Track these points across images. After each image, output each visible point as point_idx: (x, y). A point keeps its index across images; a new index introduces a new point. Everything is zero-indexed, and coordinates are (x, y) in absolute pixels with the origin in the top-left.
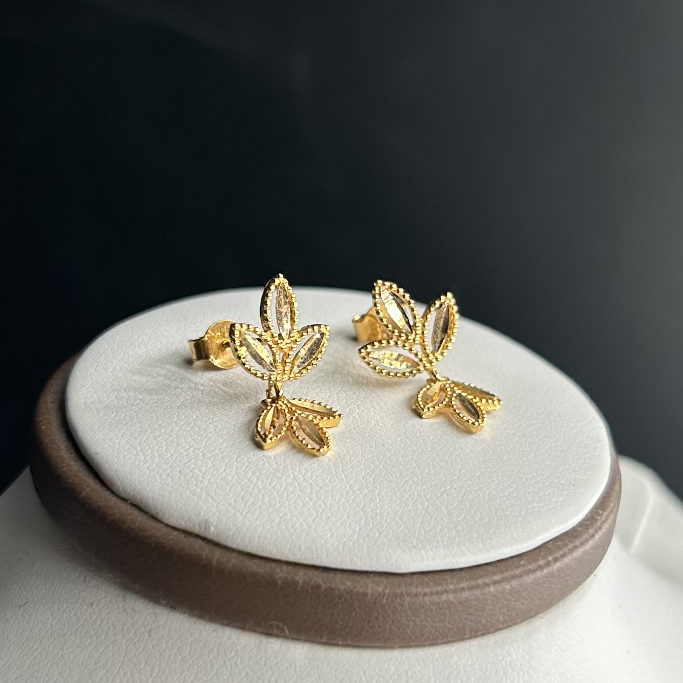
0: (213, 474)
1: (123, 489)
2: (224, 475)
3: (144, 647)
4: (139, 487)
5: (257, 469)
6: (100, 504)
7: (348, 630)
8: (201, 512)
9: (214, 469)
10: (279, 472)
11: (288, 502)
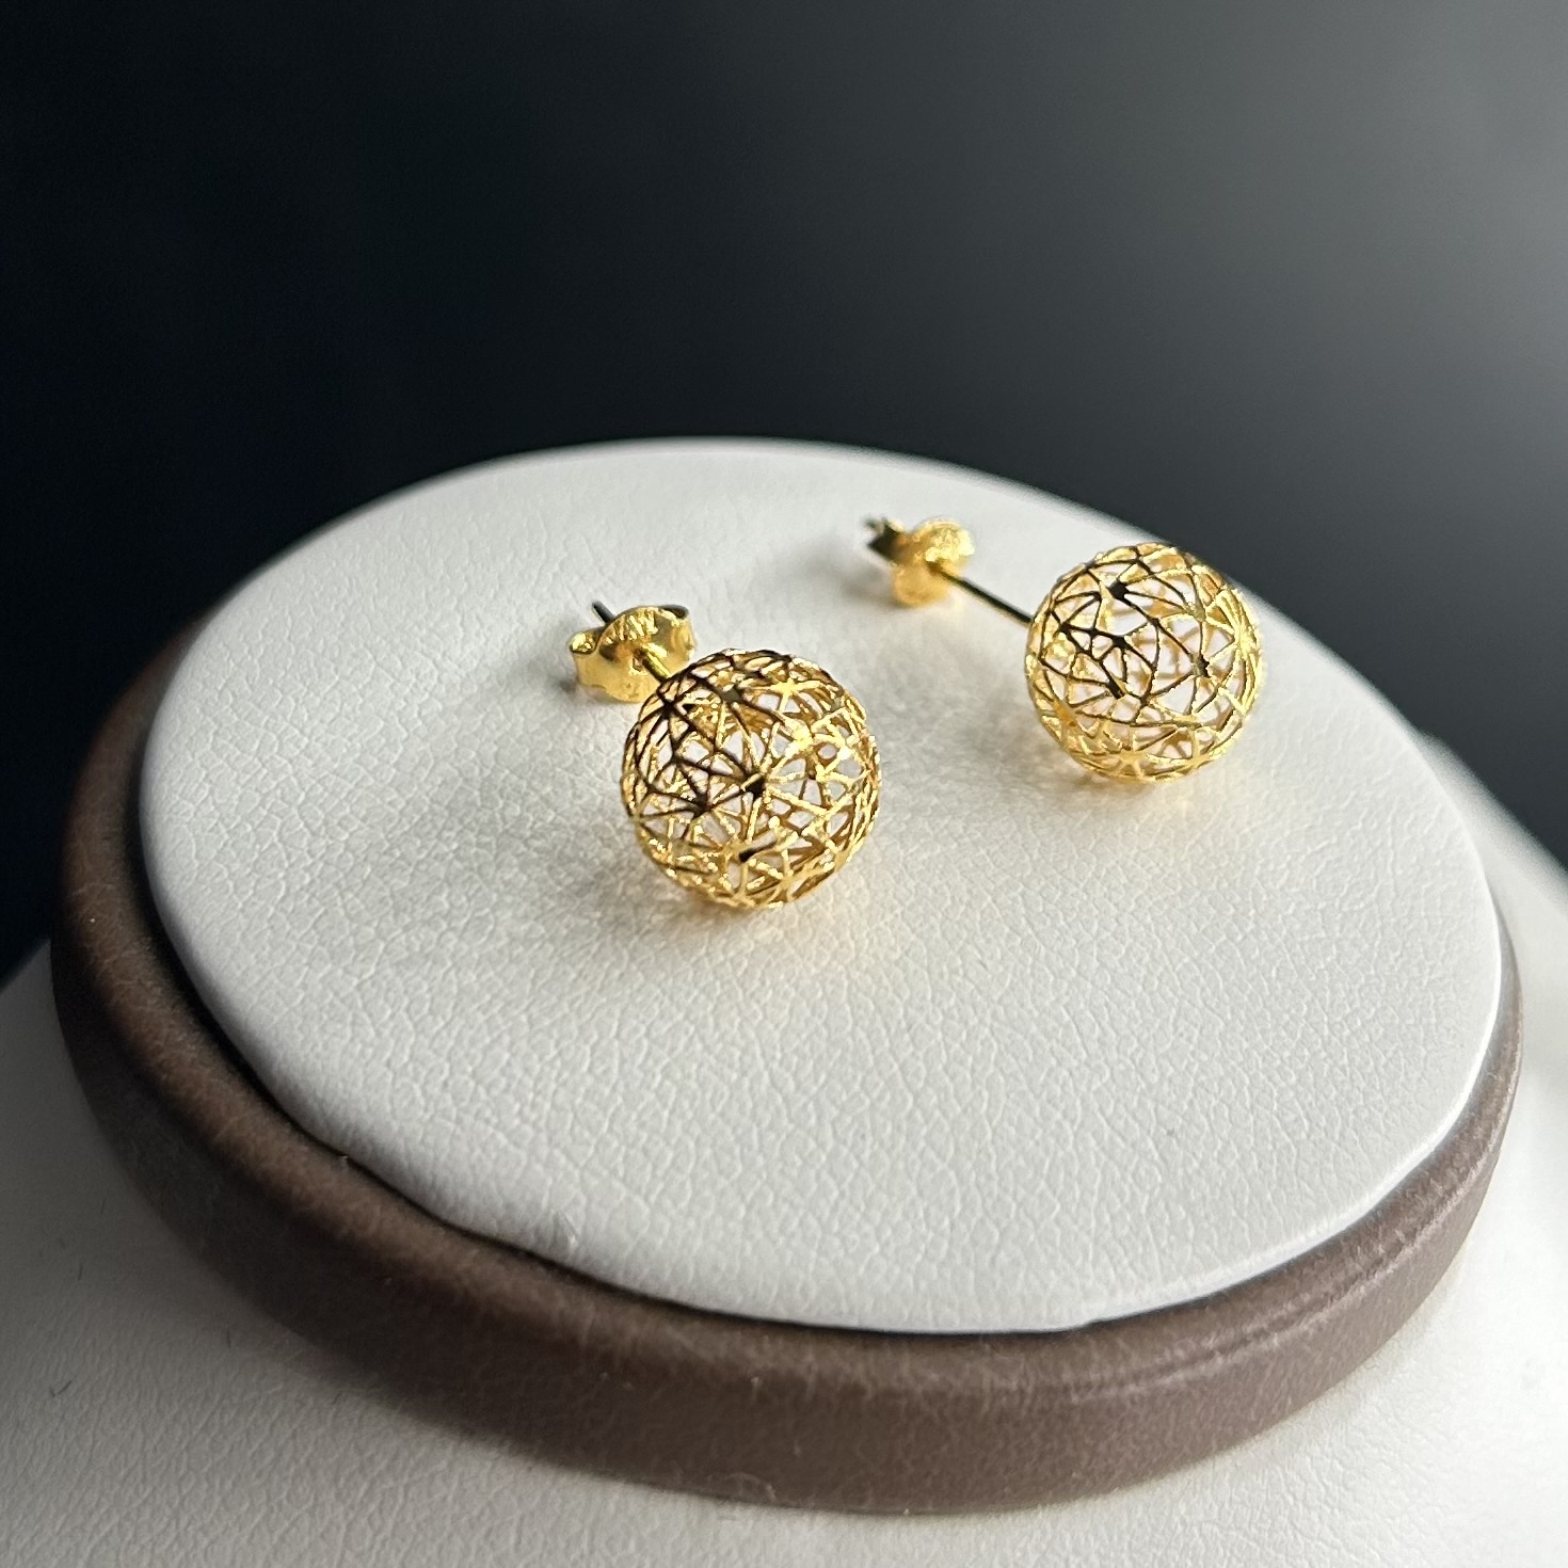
1: (327, 1121)
4: (370, 1120)
6: (266, 1165)
7: (929, 1482)
8: (541, 1196)
9: (565, 1064)
10: (731, 1066)
11: (765, 1156)
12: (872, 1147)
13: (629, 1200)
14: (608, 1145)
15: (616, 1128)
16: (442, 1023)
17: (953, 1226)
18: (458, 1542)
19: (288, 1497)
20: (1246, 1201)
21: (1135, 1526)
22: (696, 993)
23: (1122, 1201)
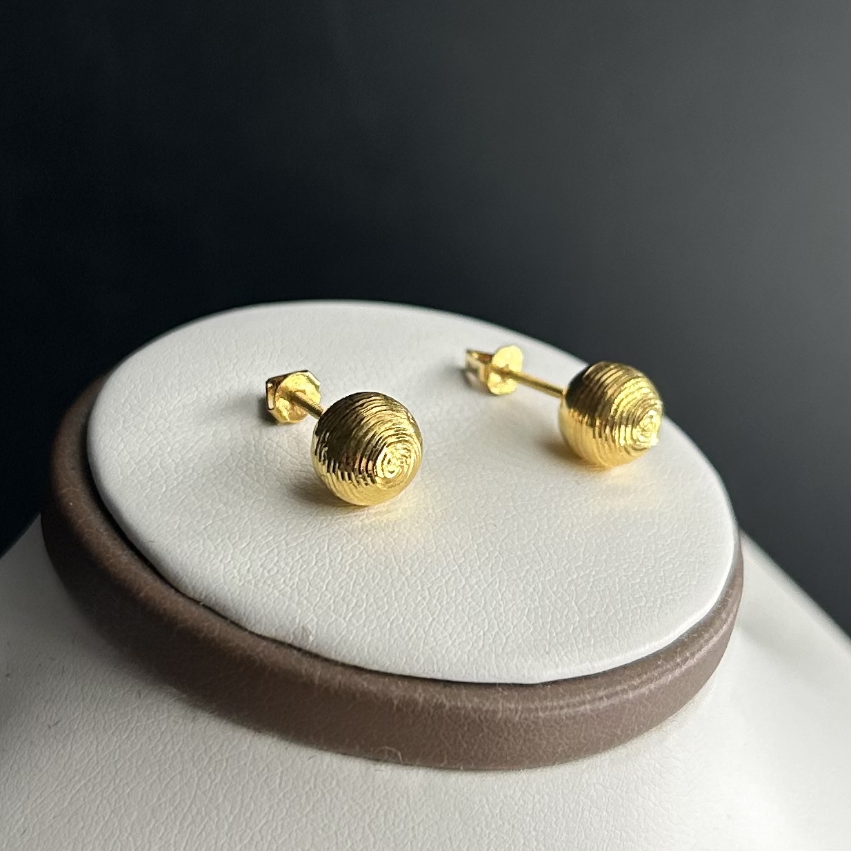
0: (303, 568)
1: (193, 588)
2: (316, 569)
3: (222, 778)
4: (214, 586)
5: (355, 560)
6: (165, 606)
7: (473, 753)
8: (296, 618)
9: (304, 561)
10: (380, 564)
11: (398, 602)
12: (447, 599)
13: (336, 620)
14: (326, 596)
15: (329, 588)
16: (245, 544)
17: (484, 634)
18: (252, 784)
19: (169, 767)
20: (618, 630)
21: (565, 781)
22: (362, 533)
23: (561, 627)
